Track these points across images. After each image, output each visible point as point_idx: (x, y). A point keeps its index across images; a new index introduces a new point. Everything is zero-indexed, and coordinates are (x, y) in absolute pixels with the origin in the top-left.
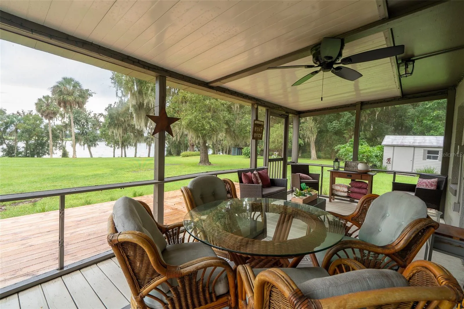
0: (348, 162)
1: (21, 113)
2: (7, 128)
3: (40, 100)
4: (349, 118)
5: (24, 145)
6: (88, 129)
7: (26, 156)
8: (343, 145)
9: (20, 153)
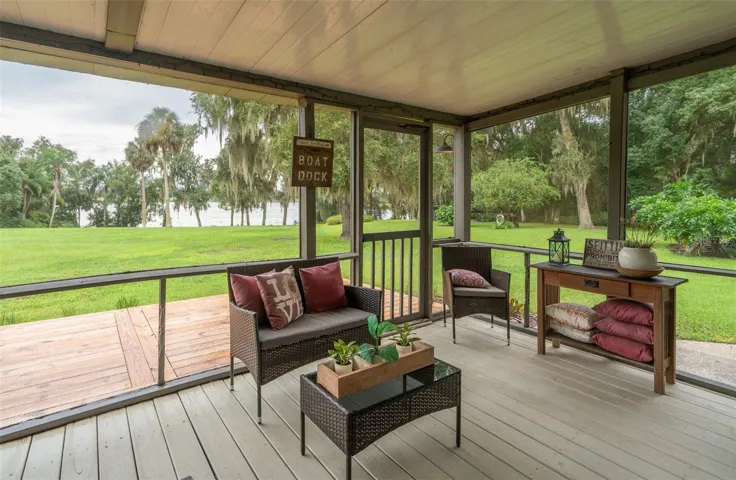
0: (593, 243)
1: (113, 163)
2: (95, 185)
3: (131, 144)
4: (665, 139)
5: (115, 210)
6: (196, 182)
7: (118, 225)
8: (650, 197)
9: (110, 221)
